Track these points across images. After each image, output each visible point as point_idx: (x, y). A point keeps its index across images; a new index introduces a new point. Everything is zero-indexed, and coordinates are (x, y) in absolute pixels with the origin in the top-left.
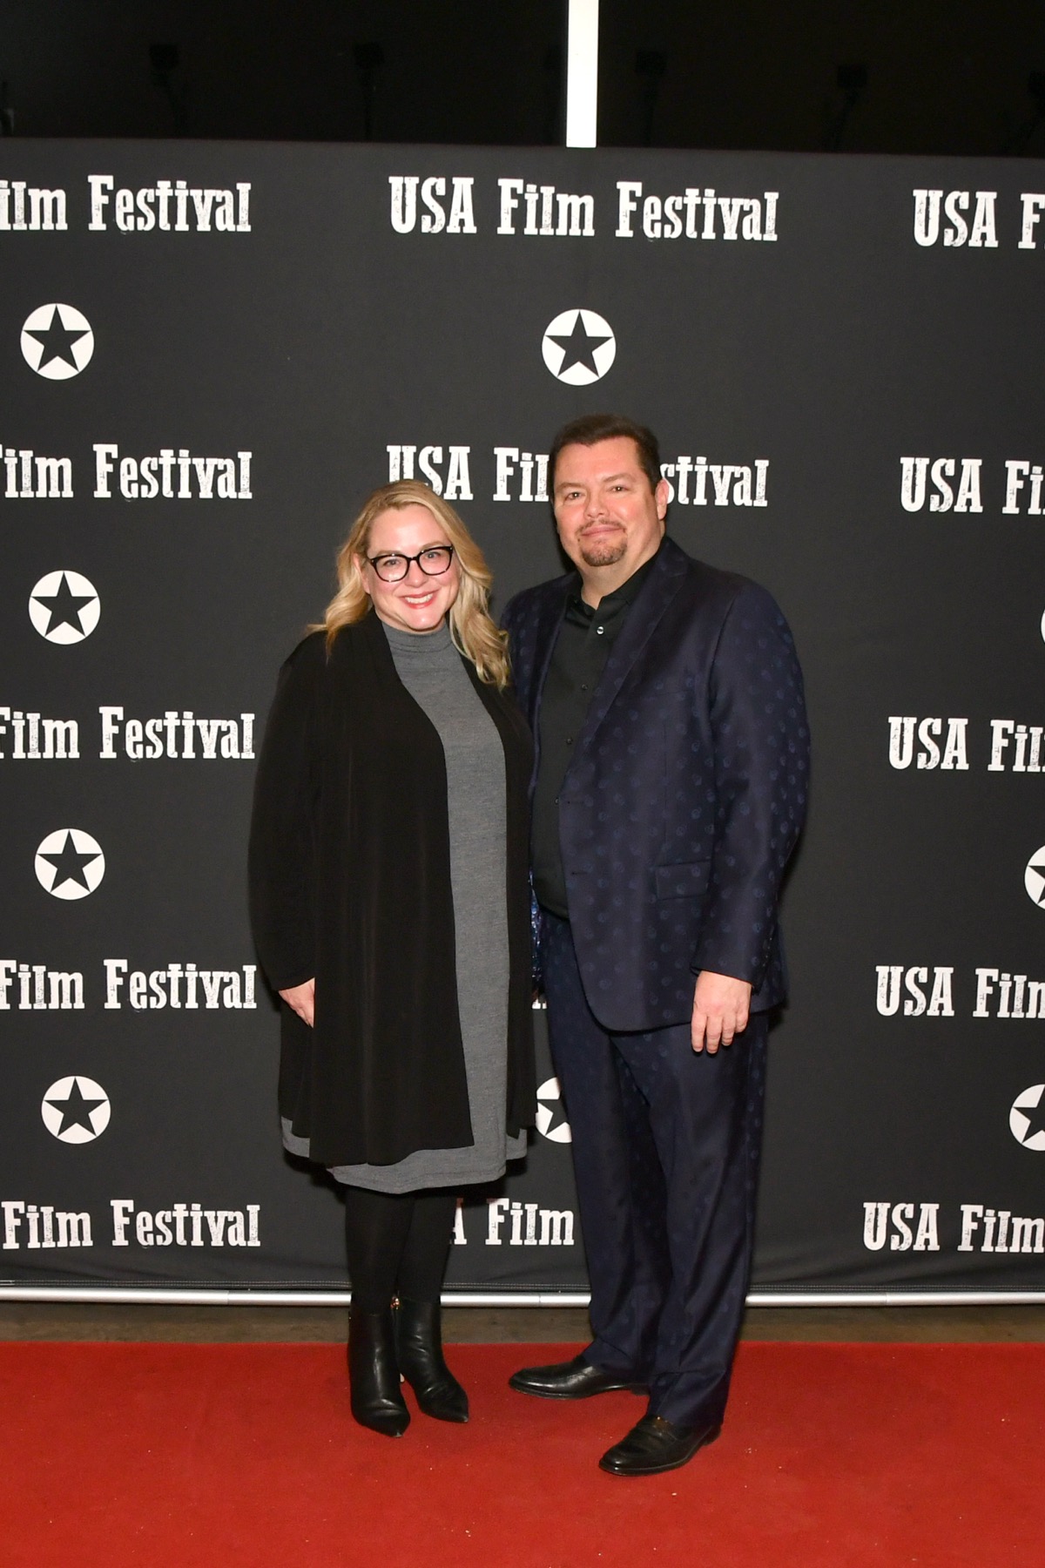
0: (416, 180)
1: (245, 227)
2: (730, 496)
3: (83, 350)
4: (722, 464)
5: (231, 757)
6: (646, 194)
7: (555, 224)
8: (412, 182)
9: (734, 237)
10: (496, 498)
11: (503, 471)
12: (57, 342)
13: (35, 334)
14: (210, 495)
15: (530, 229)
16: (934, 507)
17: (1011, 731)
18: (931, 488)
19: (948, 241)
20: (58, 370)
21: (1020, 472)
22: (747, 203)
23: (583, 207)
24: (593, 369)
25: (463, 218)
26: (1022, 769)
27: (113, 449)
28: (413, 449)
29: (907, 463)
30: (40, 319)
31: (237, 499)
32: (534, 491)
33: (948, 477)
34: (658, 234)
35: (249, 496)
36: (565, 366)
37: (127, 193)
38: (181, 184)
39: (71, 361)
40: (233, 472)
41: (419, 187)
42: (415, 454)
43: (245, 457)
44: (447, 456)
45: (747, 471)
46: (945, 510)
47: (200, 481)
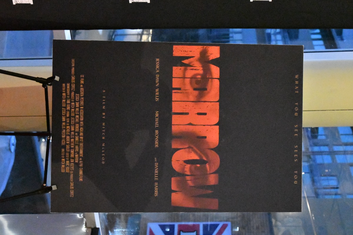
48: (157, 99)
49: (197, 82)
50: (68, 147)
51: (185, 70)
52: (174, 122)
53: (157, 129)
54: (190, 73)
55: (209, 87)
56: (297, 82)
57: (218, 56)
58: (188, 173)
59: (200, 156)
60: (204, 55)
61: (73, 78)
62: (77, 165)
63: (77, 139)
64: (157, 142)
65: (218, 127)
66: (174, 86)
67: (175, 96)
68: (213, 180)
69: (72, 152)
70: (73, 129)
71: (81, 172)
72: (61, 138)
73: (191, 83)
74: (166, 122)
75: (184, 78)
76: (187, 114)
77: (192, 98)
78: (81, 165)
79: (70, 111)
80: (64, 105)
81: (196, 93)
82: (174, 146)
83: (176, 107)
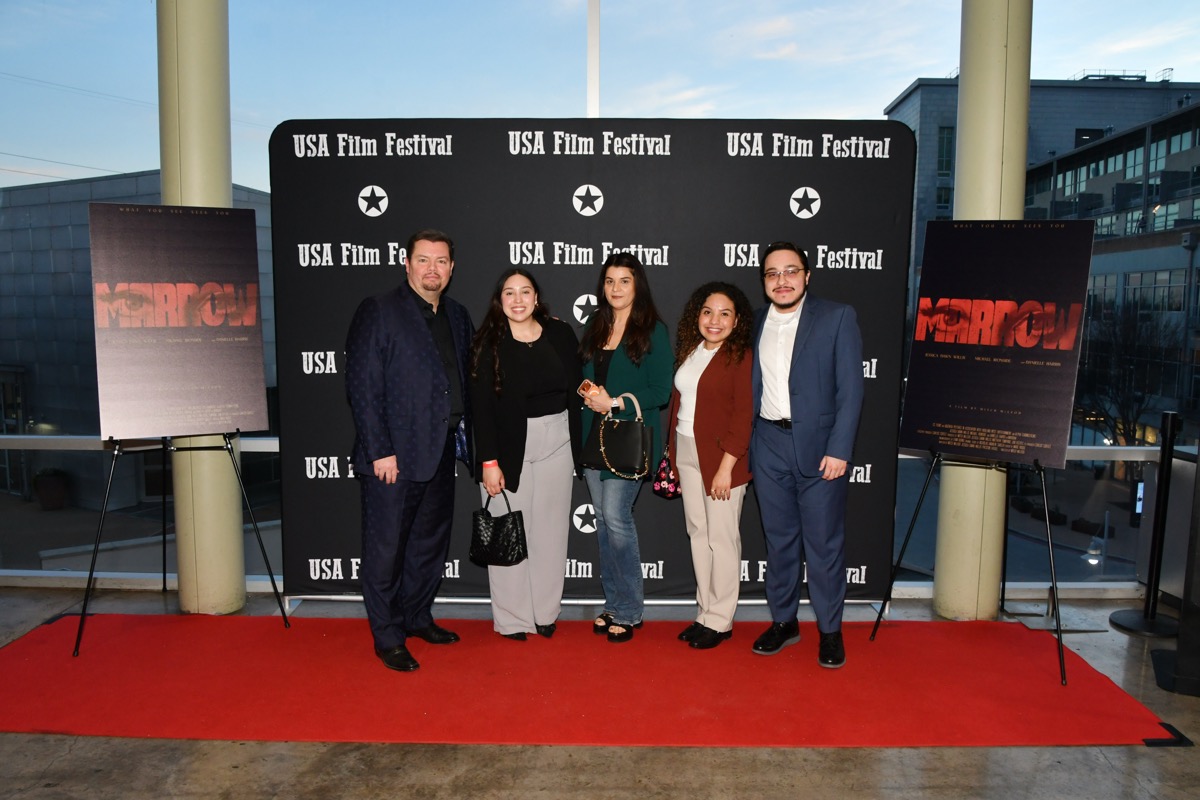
0: (519, 133)
1: (449, 153)
2: (652, 261)
3: (384, 204)
4: (649, 247)
6: (615, 136)
7: (577, 150)
8: (518, 133)
9: (652, 154)
10: (555, 263)
11: (557, 252)
12: (373, 201)
13: (364, 198)
15: (567, 152)
16: (739, 264)
18: (737, 257)
19: (742, 154)
20: (373, 213)
22: (657, 140)
23: (589, 142)
24: (594, 209)
25: (539, 148)
27: (396, 245)
28: (520, 243)
29: (727, 246)
30: (366, 192)
32: (570, 260)
33: (744, 252)
34: (620, 153)
36: (582, 208)
37: (402, 140)
38: (423, 136)
39: (379, 209)
41: (521, 136)
42: (520, 245)
44: (534, 246)
45: (659, 250)
46: (743, 266)
48: (964, 358)
49: (952, 319)
50: (1000, 445)
51: (939, 330)
52: (987, 343)
53: (992, 359)
54: (942, 326)
55: (957, 309)
56: (962, 226)
57: (929, 299)
58: (1040, 332)
59: (1024, 320)
60: (926, 313)
61: (935, 433)
62: (1019, 438)
63: (993, 436)
64: (1006, 361)
65: (997, 302)
66: (953, 341)
67: (963, 340)
68: (1050, 308)
69: (1005, 441)
70: (983, 439)
71: (1027, 435)
72: (991, 451)
73: (952, 325)
74: (988, 350)
75: (946, 332)
76: (981, 330)
77: (966, 325)
78: (1020, 434)
79: (965, 439)
80: (959, 444)
81: (961, 321)
82: (1011, 344)
83: (973, 340)
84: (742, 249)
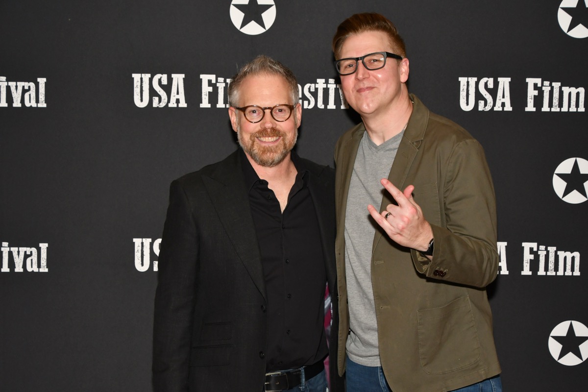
5: (33, 271)
10: (202, 106)
11: (206, 89)
14: (20, 105)
17: (535, 249)
18: (479, 97)
21: (535, 85)
24: (262, 24)
26: (544, 274)
28: (149, 76)
31: (37, 108)
33: (490, 89)
35: (45, 105)
36: (244, 23)
40: (34, 91)
42: (149, 78)
43: (42, 81)
44: (170, 80)
46: (488, 110)
47: (13, 96)
84: (486, 84)
